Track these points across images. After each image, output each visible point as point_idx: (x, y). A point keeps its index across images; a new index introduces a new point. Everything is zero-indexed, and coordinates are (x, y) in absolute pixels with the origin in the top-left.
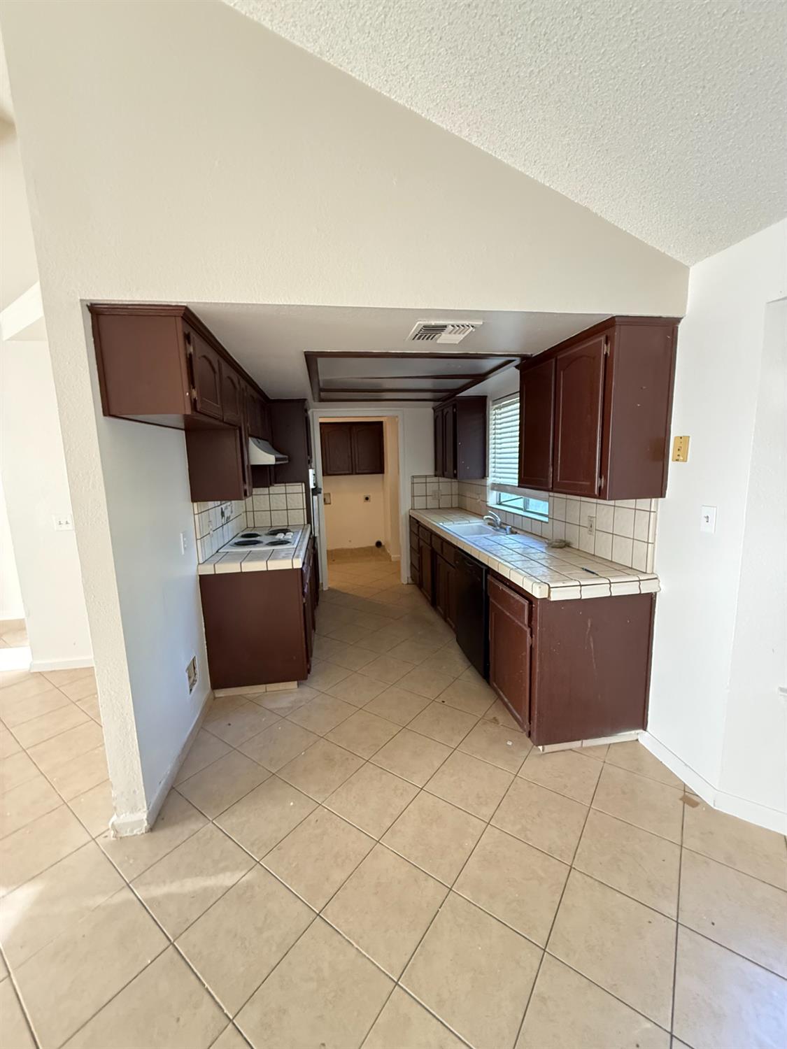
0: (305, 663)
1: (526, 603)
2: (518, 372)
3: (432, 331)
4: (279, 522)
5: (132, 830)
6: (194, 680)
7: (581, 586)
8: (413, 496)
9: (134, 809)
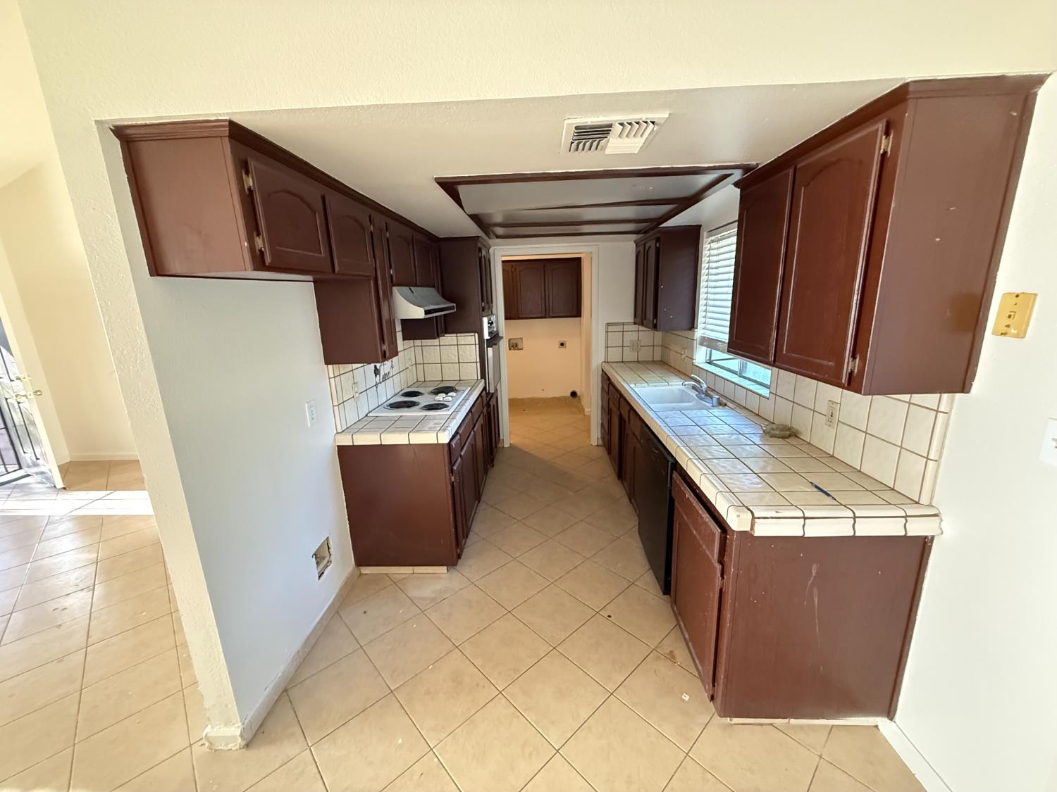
0: (454, 545)
1: (717, 531)
2: (738, 191)
3: (591, 135)
4: (450, 376)
5: (227, 745)
6: (328, 562)
7: (805, 518)
8: (607, 347)
9: (228, 723)
